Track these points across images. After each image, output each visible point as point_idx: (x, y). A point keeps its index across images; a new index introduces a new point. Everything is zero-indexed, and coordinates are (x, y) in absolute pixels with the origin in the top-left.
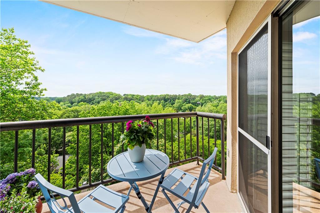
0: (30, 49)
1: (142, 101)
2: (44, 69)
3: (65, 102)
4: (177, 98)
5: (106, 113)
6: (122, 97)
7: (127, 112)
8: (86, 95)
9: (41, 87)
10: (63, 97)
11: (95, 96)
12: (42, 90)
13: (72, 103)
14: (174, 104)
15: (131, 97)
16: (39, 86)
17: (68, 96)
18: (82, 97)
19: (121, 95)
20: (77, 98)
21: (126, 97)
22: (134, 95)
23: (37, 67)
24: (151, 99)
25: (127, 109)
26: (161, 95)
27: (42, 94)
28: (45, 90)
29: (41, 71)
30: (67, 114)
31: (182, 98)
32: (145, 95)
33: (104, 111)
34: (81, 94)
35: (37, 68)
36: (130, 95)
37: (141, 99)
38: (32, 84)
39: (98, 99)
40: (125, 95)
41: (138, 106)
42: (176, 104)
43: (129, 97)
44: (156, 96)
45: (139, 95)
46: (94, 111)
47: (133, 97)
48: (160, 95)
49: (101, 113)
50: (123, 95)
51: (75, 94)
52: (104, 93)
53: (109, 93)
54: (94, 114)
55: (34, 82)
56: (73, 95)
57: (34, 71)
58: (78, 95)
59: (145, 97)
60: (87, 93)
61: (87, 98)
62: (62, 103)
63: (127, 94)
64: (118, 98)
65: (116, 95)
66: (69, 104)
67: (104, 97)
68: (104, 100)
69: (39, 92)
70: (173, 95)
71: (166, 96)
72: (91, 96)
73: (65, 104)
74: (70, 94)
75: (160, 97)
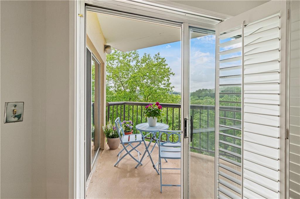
0: (166, 63)
2: (174, 74)
3: (194, 96)
9: (171, 86)
10: (193, 92)
12: (172, 87)
13: (199, 97)
18: (207, 92)
20: (203, 93)
27: (172, 90)
28: (174, 87)
34: (207, 89)
35: (170, 73)
51: (202, 89)
55: (167, 82)
56: (200, 90)
57: (169, 75)
58: (204, 90)
61: (211, 93)
66: (197, 98)
73: (194, 98)
74: (198, 90)
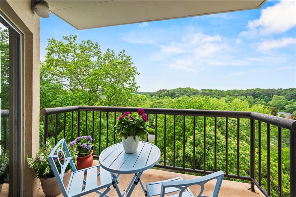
0: (132, 61)
1: (222, 97)
2: (140, 74)
4: (276, 93)
5: (181, 106)
6: (199, 92)
7: (201, 107)
8: (169, 90)
10: (154, 92)
11: (176, 91)
12: (137, 87)
13: (160, 97)
14: (271, 100)
15: (208, 92)
16: (136, 85)
17: (158, 91)
18: (166, 92)
19: (198, 90)
20: (163, 93)
21: (204, 92)
22: (212, 90)
23: (136, 72)
24: (234, 94)
25: (202, 104)
26: (248, 90)
27: (137, 90)
28: (139, 87)
29: (138, 75)
30: (155, 105)
31: (286, 94)
32: (225, 90)
33: (180, 104)
34: (166, 90)
36: (208, 90)
37: (220, 94)
38: (132, 84)
39: (178, 94)
40: (202, 90)
41: (213, 101)
42: (272, 101)
43: (207, 92)
44: (240, 91)
45: (218, 89)
46: (172, 104)
47: (211, 92)
48: (246, 89)
49: (177, 106)
50: (201, 90)
51: (162, 90)
52: (183, 88)
53: (187, 88)
54: (172, 106)
55: (133, 82)
56: (160, 90)
57: (134, 75)
58: (164, 90)
59: (226, 92)
60: (170, 89)
61: (170, 93)
62: (153, 97)
63: (205, 89)
64: (195, 93)
65: (194, 91)
66: (158, 98)
67: (183, 92)
68: (183, 94)
69: (136, 89)
70: (269, 89)
71: (255, 91)
72: (173, 91)
73: (155, 97)
74: (159, 90)
75: (246, 92)
